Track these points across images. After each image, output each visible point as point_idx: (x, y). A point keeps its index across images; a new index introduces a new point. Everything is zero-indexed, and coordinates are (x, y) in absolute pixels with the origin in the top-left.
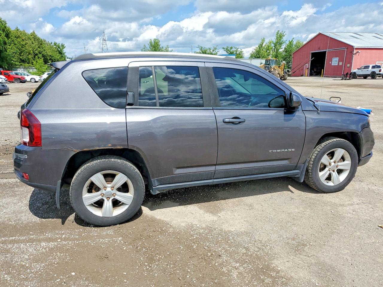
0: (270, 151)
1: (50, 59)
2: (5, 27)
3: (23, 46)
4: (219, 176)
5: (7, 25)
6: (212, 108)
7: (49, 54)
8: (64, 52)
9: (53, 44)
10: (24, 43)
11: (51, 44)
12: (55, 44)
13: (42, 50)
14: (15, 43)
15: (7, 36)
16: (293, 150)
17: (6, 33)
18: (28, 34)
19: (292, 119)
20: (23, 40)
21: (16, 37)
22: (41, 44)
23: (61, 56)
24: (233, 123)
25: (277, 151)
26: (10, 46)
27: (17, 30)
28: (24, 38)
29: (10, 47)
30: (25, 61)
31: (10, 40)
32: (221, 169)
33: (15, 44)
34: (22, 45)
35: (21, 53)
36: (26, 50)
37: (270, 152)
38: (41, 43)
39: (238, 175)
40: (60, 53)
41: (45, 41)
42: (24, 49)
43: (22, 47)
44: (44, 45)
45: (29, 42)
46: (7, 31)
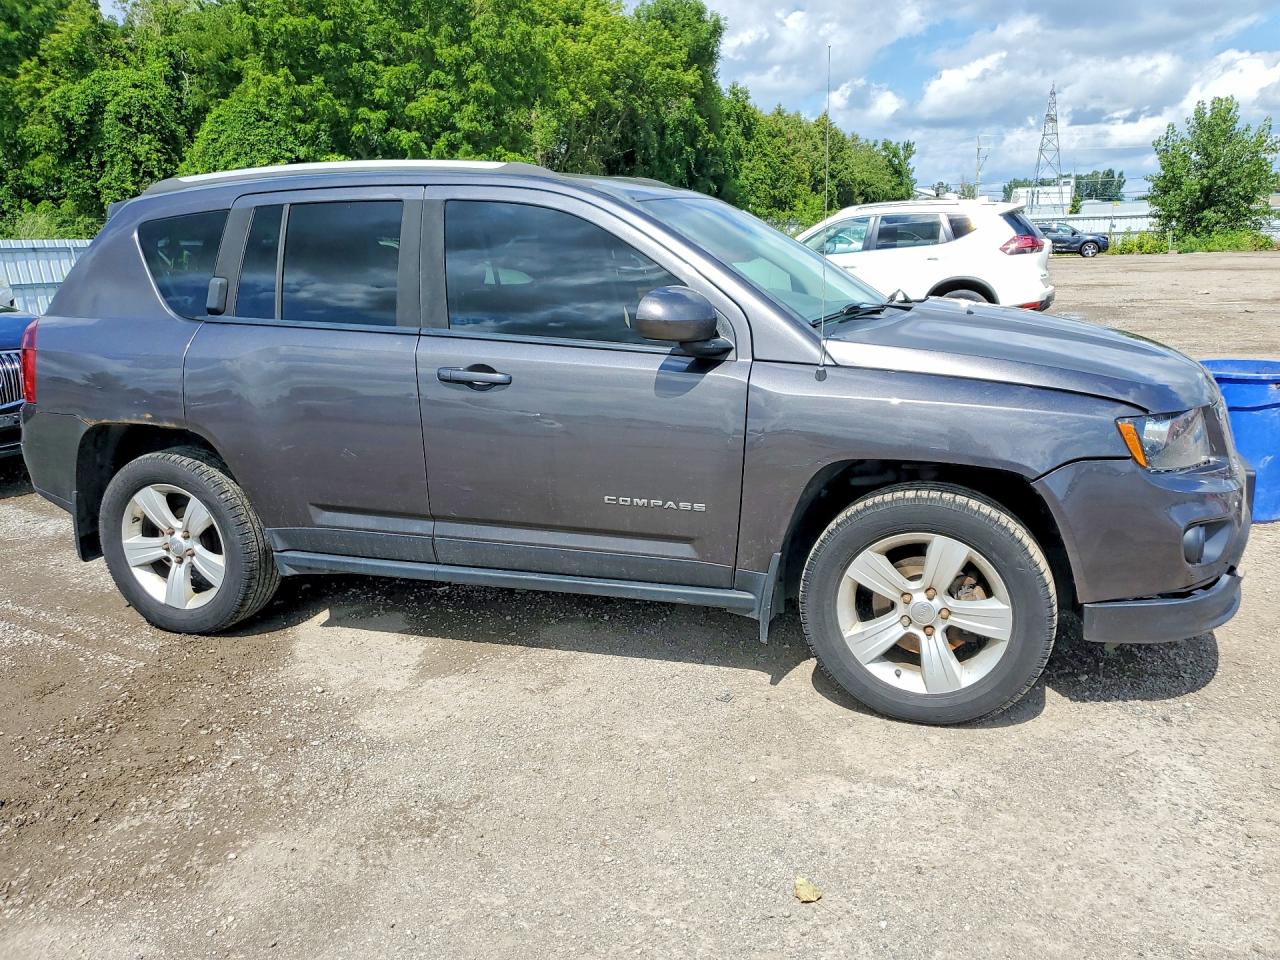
0: (606, 497)
1: (861, 194)
2: (745, 107)
3: (785, 159)
4: (451, 558)
5: (750, 102)
6: (416, 330)
7: (859, 177)
8: (911, 167)
9: (880, 146)
10: (787, 150)
11: (875, 145)
12: (886, 146)
13: (841, 167)
14: (765, 152)
15: (748, 133)
16: (700, 507)
17: (745, 125)
18: (808, 124)
19: (697, 383)
20: (789, 142)
21: (770, 134)
22: (841, 150)
23: (898, 180)
24: (470, 384)
25: (632, 501)
26: (750, 160)
27: (779, 113)
28: (791, 136)
29: (750, 165)
30: (786, 203)
31: (753, 143)
32: (450, 535)
33: (765, 155)
34: (785, 156)
35: (777, 180)
36: (792, 171)
37: (607, 501)
38: (838, 145)
39: (516, 566)
40: (898, 172)
41: (855, 138)
42: (787, 167)
43: (783, 162)
44: (848, 151)
45: (805, 147)
46: (748, 119)
